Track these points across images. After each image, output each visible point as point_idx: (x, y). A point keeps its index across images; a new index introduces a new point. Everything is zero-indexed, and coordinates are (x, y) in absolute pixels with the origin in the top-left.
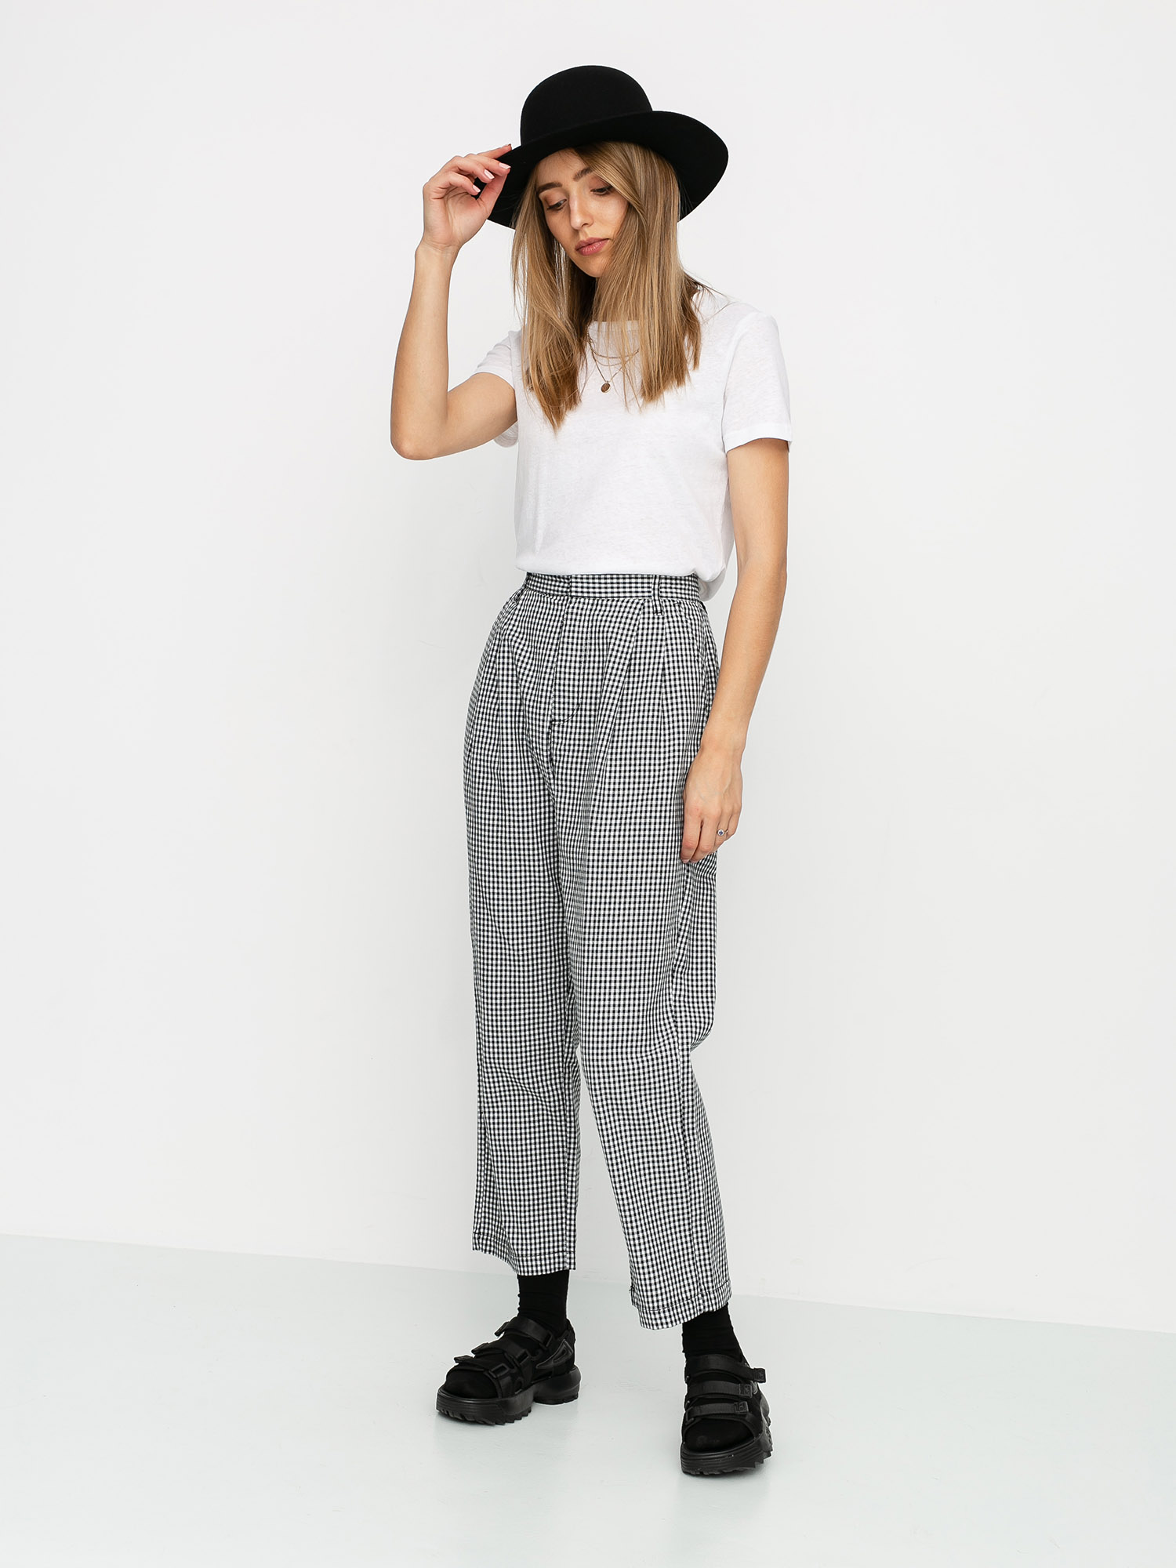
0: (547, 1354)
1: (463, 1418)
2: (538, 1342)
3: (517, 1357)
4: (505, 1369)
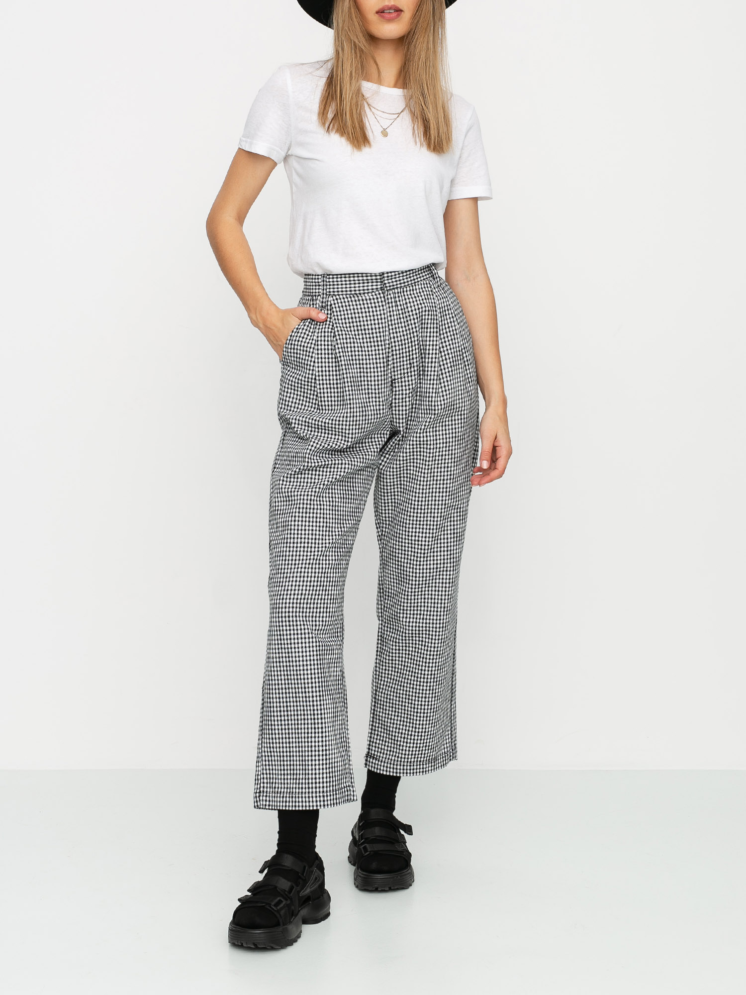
0: (305, 882)
1: (257, 947)
2: (298, 873)
3: (287, 890)
4: (282, 902)
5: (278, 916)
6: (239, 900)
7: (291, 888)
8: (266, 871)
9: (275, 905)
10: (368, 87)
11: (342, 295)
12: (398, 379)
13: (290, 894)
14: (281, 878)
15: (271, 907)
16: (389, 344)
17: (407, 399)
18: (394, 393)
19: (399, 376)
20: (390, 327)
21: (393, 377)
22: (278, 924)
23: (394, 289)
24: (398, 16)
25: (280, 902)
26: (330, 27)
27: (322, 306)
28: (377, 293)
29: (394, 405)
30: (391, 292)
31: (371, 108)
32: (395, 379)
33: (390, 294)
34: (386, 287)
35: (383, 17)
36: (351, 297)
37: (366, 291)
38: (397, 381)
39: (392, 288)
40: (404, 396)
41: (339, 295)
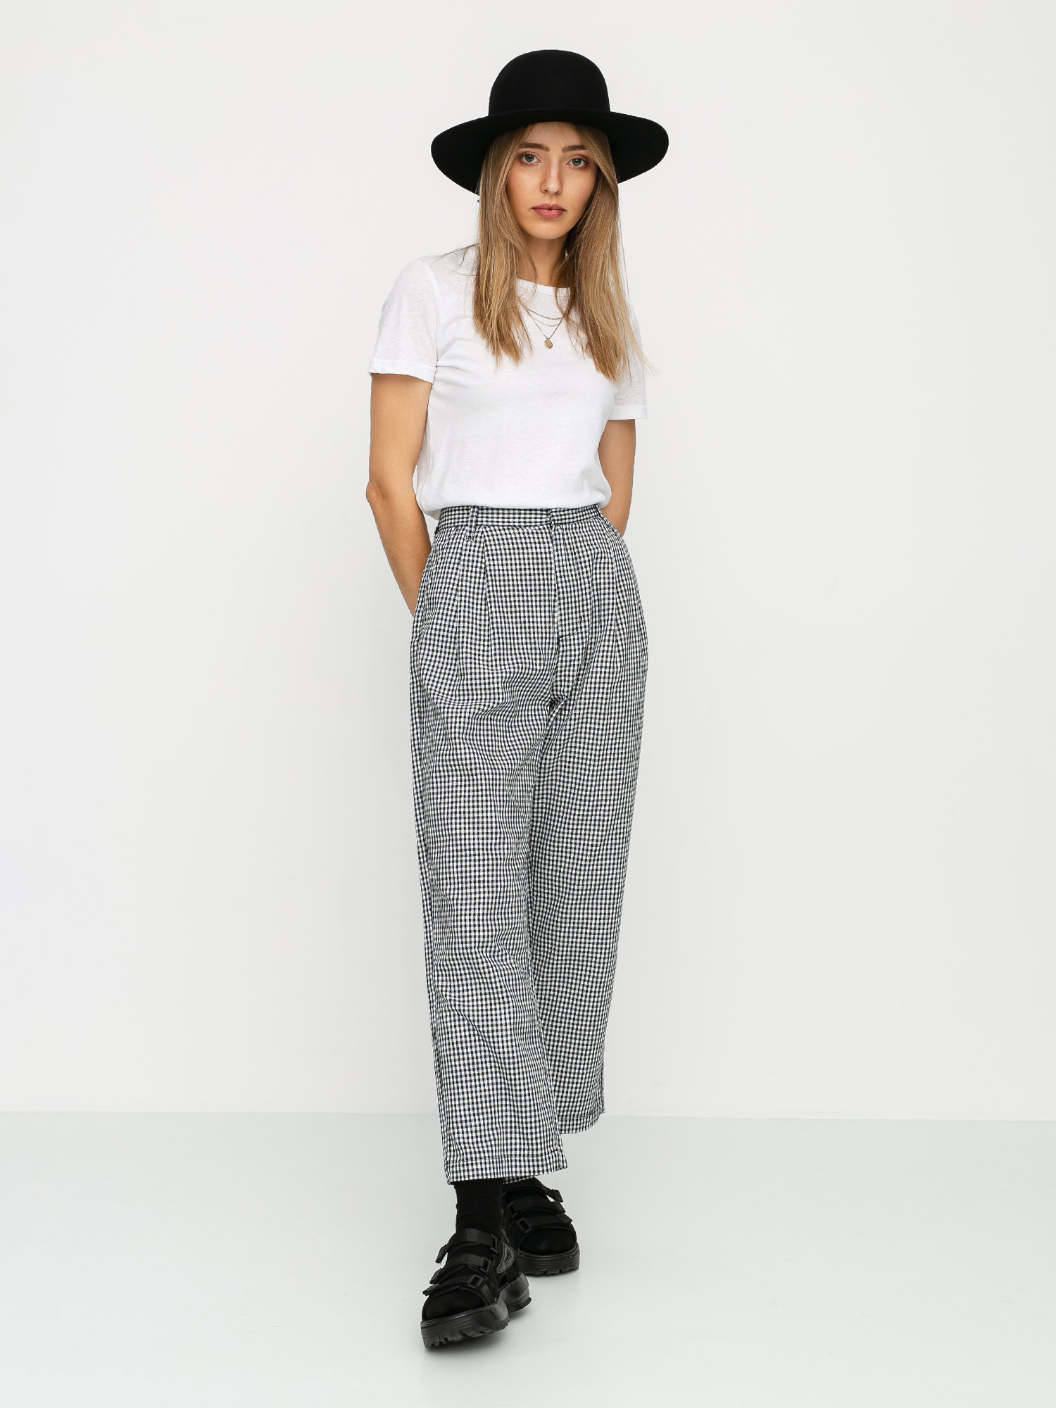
2: (489, 1247)
3: (481, 1265)
4: (479, 1279)
5: (479, 1295)
6: (425, 1293)
7: (486, 1264)
8: (445, 1258)
9: (472, 1283)
10: (524, 287)
11: (498, 526)
12: (566, 636)
13: (486, 1270)
14: (470, 1255)
15: (468, 1287)
16: (555, 590)
17: (576, 663)
18: (561, 654)
19: (567, 633)
20: (558, 569)
21: (560, 634)
22: (482, 1304)
23: (561, 524)
24: (560, 215)
25: (476, 1280)
26: (474, 192)
27: (470, 537)
28: (541, 527)
29: (559, 669)
30: (559, 527)
31: (530, 312)
32: (562, 636)
33: (558, 530)
34: (554, 520)
35: (541, 214)
36: (509, 529)
37: (528, 524)
38: (564, 638)
39: (560, 522)
40: (573, 658)
41: (493, 526)
